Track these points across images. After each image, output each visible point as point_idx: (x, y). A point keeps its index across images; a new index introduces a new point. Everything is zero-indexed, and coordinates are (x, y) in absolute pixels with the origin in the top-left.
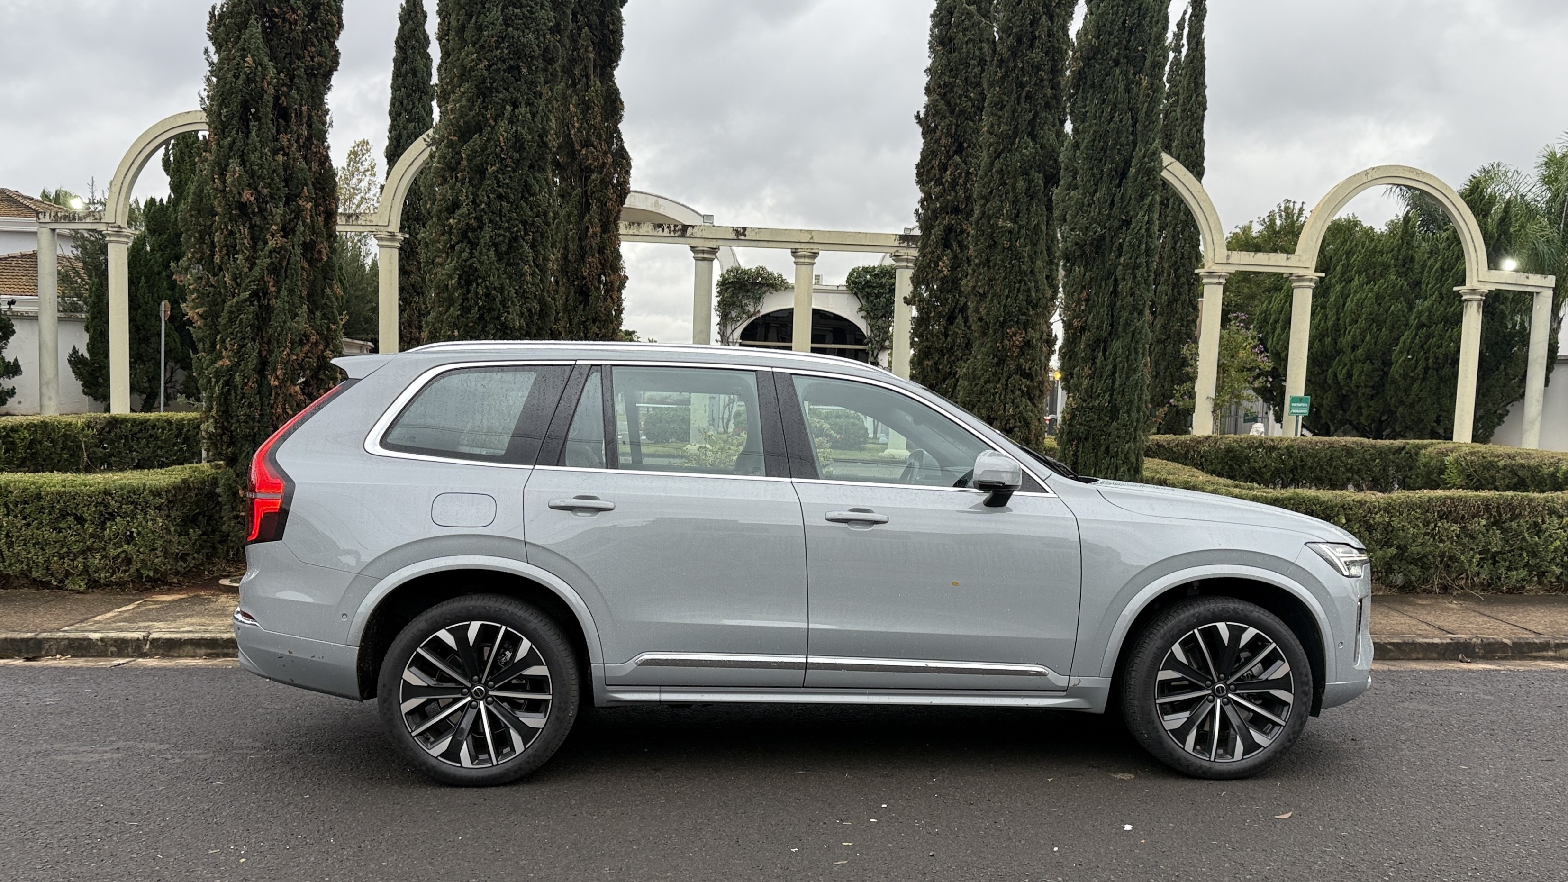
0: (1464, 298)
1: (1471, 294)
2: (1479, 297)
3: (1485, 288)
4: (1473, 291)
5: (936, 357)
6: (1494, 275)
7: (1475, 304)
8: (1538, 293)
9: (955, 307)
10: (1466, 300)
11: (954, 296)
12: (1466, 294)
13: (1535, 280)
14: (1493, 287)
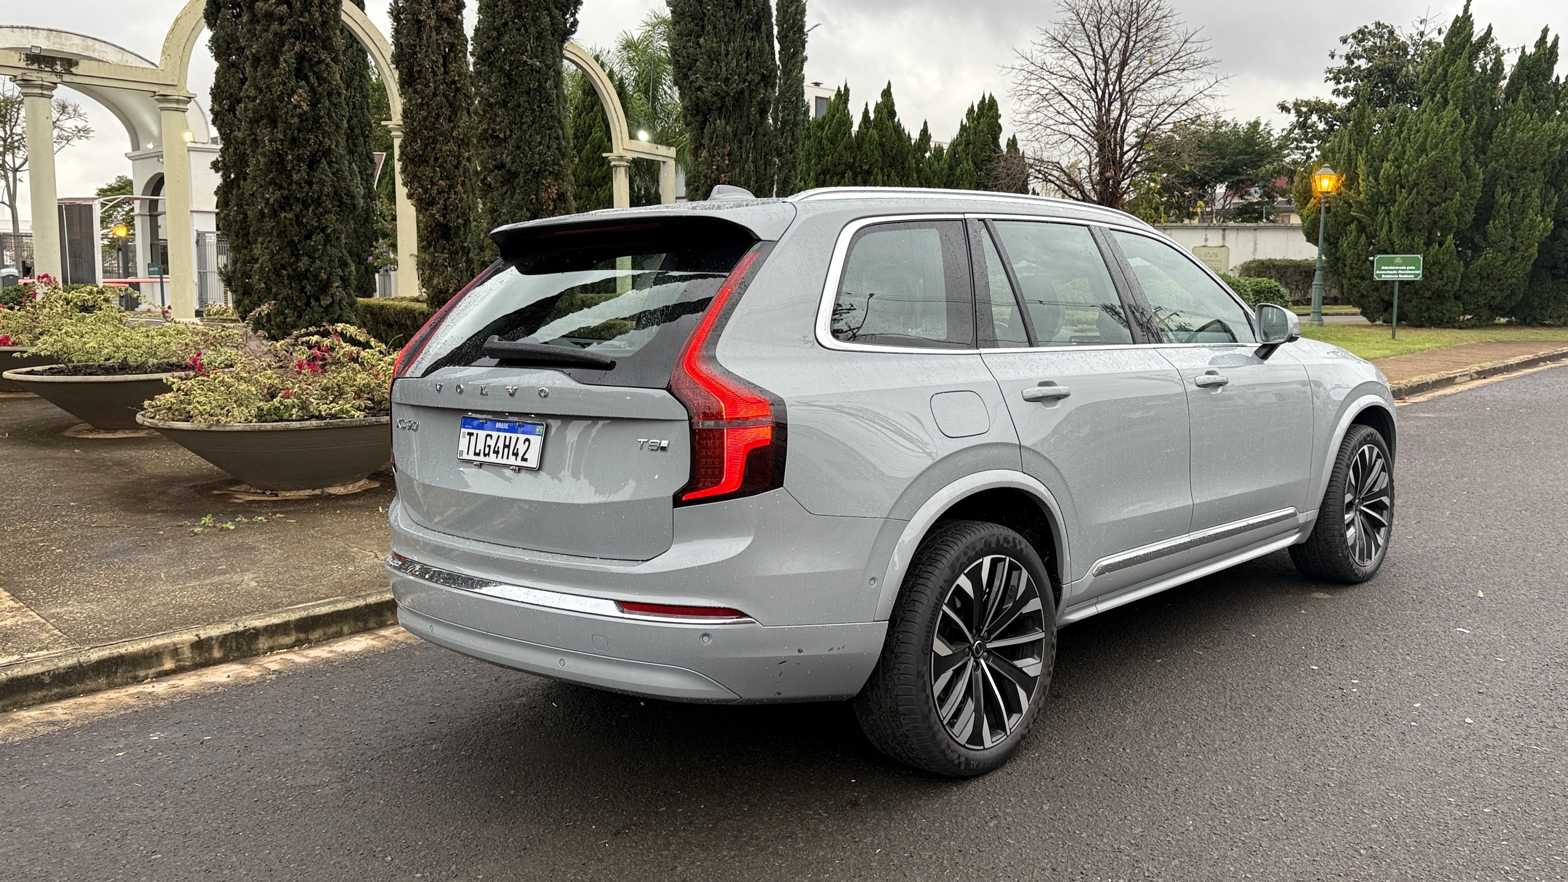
0: (612, 163)
1: (619, 160)
2: (625, 164)
3: (630, 156)
4: (621, 158)
5: (298, 208)
6: (633, 145)
7: (623, 169)
8: (664, 162)
9: (318, 150)
10: (615, 166)
11: (317, 137)
12: (614, 160)
13: (663, 150)
14: (636, 155)
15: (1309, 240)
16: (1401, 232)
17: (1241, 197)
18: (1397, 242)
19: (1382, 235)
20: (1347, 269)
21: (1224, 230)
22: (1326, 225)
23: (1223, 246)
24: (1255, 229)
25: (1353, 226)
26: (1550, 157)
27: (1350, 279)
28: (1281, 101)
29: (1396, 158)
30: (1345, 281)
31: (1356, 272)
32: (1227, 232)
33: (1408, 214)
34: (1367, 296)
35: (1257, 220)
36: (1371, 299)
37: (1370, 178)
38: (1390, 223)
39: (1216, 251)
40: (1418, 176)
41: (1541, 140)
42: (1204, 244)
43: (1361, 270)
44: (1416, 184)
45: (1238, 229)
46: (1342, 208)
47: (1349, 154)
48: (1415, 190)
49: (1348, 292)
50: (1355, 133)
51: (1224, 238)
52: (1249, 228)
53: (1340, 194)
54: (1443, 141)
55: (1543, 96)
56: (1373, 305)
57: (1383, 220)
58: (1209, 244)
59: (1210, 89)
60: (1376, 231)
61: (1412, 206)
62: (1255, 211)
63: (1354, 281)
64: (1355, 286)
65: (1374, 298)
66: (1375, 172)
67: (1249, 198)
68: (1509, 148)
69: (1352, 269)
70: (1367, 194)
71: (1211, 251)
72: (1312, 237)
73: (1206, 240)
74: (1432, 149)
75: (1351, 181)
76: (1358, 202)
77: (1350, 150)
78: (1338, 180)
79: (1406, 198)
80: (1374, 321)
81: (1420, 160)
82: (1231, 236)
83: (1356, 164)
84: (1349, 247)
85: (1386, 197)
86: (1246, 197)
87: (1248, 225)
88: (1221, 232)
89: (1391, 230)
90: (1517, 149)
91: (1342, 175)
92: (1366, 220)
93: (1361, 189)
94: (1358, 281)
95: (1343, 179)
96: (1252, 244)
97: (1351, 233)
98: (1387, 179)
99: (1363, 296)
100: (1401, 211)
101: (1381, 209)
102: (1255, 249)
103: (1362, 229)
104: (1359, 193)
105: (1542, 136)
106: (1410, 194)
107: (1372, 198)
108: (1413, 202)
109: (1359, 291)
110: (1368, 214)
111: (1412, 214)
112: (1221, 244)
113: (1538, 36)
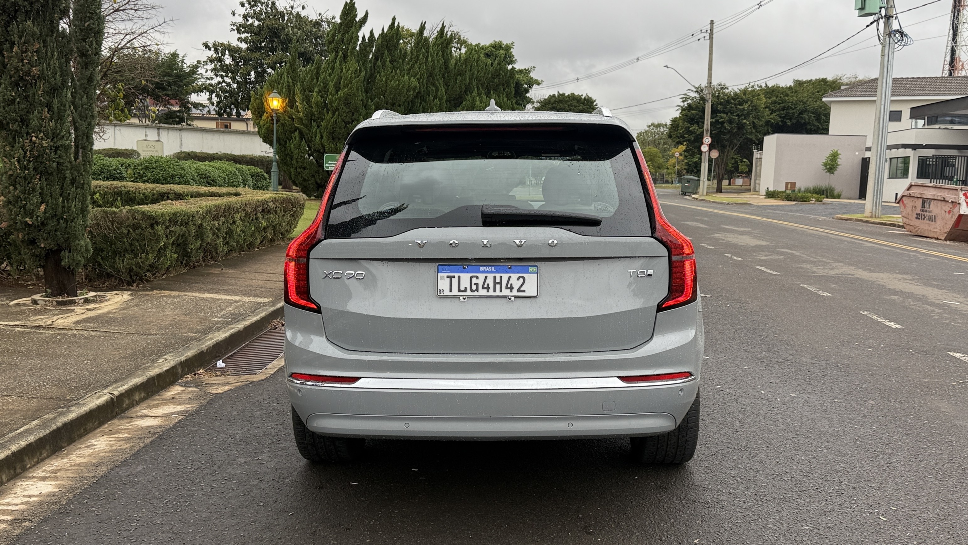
15: (264, 141)
16: (329, 139)
17: (165, 106)
18: (327, 145)
19: (317, 141)
20: (294, 162)
21: (158, 129)
22: (277, 131)
23: (159, 141)
24: (181, 130)
25: (297, 133)
26: (408, 98)
27: (296, 169)
28: (205, 41)
29: (320, 90)
30: (292, 170)
31: (300, 164)
32: (161, 131)
33: (333, 128)
34: (308, 180)
35: (179, 123)
36: (310, 182)
37: (305, 103)
38: (320, 132)
39: (154, 144)
40: (338, 104)
41: (403, 87)
42: (145, 138)
43: (304, 163)
44: (337, 109)
45: (168, 129)
46: (288, 121)
47: (288, 86)
48: (337, 113)
49: (295, 178)
50: (291, 72)
51: (159, 135)
52: (176, 129)
53: (285, 112)
54: (351, 82)
55: (395, 60)
56: (311, 186)
57: (316, 131)
58: (148, 138)
59: (160, 27)
60: (312, 137)
61: (336, 123)
62: (178, 117)
63: (299, 170)
64: (299, 173)
65: (312, 181)
66: (307, 99)
67: (170, 107)
68: (386, 91)
69: (297, 162)
70: (303, 113)
71: (151, 144)
72: (267, 139)
73: (146, 136)
74: (344, 87)
75: (291, 103)
76: (299, 118)
77: (288, 82)
78: (283, 102)
79: (332, 118)
80: (310, 197)
81: (339, 93)
82: (164, 133)
83: (294, 93)
84: (295, 148)
85: (317, 116)
86: (168, 106)
87: (176, 126)
88: (156, 131)
89: (322, 137)
90: (390, 92)
91: (286, 99)
92: (305, 130)
93: (300, 109)
94: (302, 170)
95: (287, 102)
96: (179, 140)
97: (295, 138)
98: (317, 104)
99: (305, 180)
100: (329, 126)
101: (314, 124)
102: (181, 144)
103: (302, 136)
104: (298, 112)
105: (403, 85)
106: (334, 115)
107: (306, 116)
108: (336, 121)
109: (302, 177)
110: (306, 126)
111: (336, 128)
112: (157, 139)
113: (390, 22)
